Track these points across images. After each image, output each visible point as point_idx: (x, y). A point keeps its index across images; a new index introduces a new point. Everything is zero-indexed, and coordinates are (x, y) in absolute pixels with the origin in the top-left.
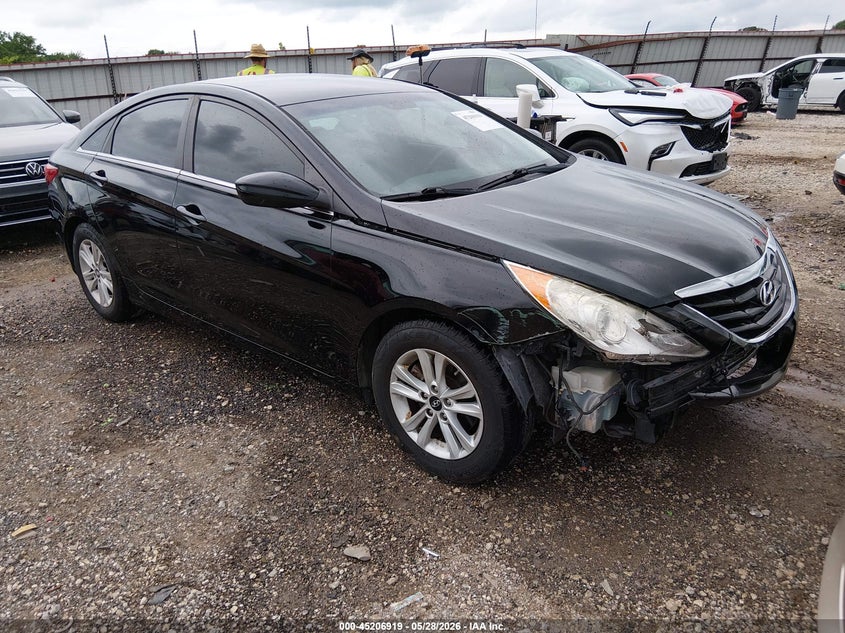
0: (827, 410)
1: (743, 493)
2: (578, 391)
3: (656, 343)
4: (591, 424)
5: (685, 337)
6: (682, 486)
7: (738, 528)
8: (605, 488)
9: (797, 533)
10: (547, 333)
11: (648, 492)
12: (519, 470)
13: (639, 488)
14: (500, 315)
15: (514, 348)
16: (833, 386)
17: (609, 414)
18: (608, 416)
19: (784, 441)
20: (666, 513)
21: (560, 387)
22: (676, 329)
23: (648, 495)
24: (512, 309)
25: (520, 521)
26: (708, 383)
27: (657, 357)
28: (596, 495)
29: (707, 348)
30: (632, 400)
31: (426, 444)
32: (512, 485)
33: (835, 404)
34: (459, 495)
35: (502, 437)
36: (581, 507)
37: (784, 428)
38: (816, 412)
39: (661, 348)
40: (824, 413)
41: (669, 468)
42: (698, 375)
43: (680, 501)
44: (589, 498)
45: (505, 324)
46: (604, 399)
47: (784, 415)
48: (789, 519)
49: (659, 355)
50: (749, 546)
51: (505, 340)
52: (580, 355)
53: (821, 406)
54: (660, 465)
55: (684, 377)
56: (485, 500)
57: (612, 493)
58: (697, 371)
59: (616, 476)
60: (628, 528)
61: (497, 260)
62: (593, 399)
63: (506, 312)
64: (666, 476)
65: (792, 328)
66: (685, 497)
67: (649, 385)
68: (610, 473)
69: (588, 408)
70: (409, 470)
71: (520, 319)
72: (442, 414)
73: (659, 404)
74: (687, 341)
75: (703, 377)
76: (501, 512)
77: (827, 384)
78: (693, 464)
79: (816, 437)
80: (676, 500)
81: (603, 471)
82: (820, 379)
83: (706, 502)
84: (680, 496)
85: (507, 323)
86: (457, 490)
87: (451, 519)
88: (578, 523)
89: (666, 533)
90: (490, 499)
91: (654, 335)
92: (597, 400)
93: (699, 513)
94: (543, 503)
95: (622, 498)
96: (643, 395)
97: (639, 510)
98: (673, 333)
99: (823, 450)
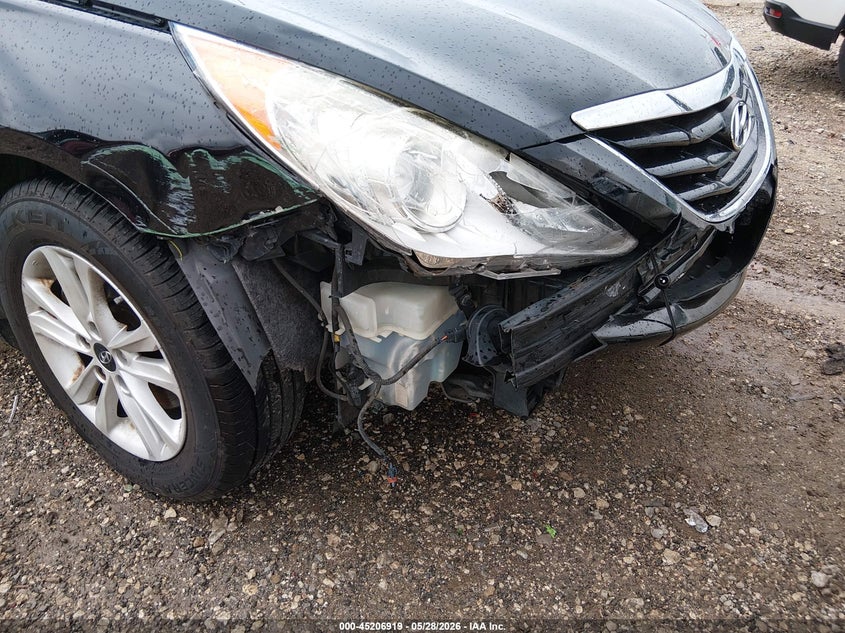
0: (786, 317)
1: (674, 478)
2: (371, 335)
3: (531, 230)
4: (406, 395)
5: (593, 213)
6: (573, 470)
7: (670, 557)
8: (446, 481)
9: (768, 561)
10: (279, 210)
11: (517, 486)
12: (301, 457)
13: (503, 481)
14: (167, 165)
15: (215, 245)
16: (789, 279)
17: (442, 371)
18: (440, 374)
19: (729, 374)
20: (544, 531)
21: (336, 328)
22: (574, 195)
23: (517, 493)
24: (189, 149)
25: (276, 578)
26: (630, 305)
27: (532, 262)
28: (427, 501)
29: (633, 233)
30: (479, 355)
31: (110, 428)
32: (281, 490)
33: (795, 309)
34: (172, 522)
35: (218, 432)
36: (397, 530)
37: (727, 350)
38: (770, 322)
39: (540, 240)
40: (781, 323)
41: (553, 433)
42: (613, 293)
43: (569, 503)
44: (414, 508)
45: (181, 187)
46: (426, 348)
47: (725, 328)
48: (753, 530)
49: (535, 257)
50: (689, 600)
51: (190, 227)
52: (359, 262)
53: (776, 310)
54: (539, 429)
55: (586, 300)
56: (218, 530)
57: (455, 492)
58: (612, 282)
59: (468, 457)
60: (476, 574)
61: (163, 25)
62: (404, 348)
63: (177, 157)
64: (549, 450)
65: (770, 193)
66: (579, 493)
67: (513, 323)
68: (456, 449)
69: (396, 364)
70: (92, 471)
71: (213, 175)
72: (120, 379)
73: (533, 359)
74: (594, 222)
75: (622, 295)
76: (243, 556)
77: (779, 275)
78: (591, 424)
79: (775, 363)
80: (563, 502)
81: (446, 448)
82: (769, 268)
83: (612, 502)
84: (571, 492)
85: (187, 184)
86: (170, 513)
87: (137, 587)
88: (385, 572)
89: (544, 580)
90: (232, 527)
91: (525, 210)
92: (412, 352)
93: (601, 529)
94: (328, 528)
95: (472, 502)
96: (501, 343)
97: (499, 528)
98: (566, 204)
99: (785, 386)
